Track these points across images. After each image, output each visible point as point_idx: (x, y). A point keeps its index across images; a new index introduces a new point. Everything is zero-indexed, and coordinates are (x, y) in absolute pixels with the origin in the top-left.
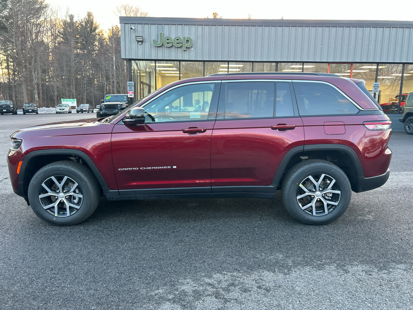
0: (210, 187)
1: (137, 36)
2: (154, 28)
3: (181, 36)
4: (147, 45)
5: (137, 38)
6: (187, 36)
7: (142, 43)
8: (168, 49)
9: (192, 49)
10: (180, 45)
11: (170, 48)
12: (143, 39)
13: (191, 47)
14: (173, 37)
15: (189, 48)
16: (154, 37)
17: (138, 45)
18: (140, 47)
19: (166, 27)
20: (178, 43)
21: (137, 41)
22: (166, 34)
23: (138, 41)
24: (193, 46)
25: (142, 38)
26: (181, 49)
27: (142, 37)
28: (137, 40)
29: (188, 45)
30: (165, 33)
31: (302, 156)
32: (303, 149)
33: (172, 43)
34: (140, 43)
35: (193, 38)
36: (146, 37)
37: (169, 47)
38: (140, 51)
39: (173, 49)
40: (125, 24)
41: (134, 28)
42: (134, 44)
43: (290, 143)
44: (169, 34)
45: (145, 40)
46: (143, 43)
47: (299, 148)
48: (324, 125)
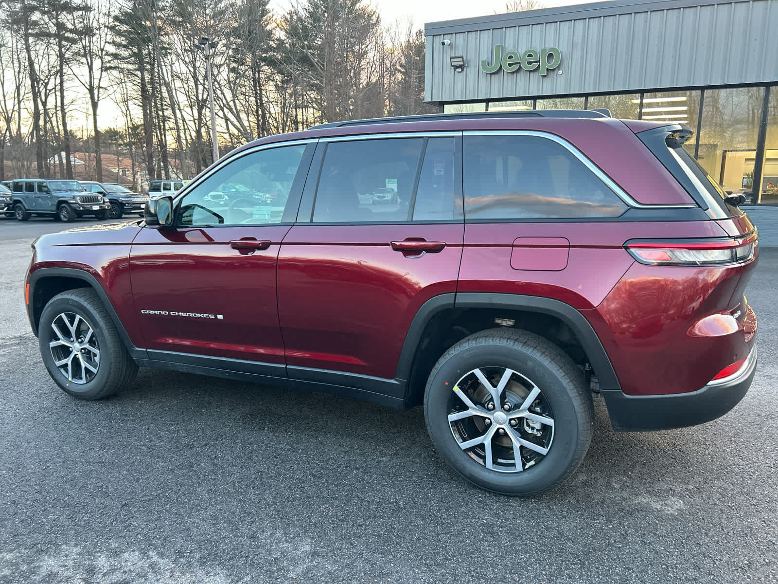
0: (284, 366)
1: (453, 56)
2: (486, 36)
3: (538, 48)
4: (471, 71)
5: (452, 60)
6: (550, 45)
7: (463, 70)
8: (510, 75)
9: (560, 72)
10: (534, 66)
11: (515, 74)
12: (463, 61)
13: (559, 67)
14: (522, 51)
15: (554, 70)
16: (484, 57)
17: (456, 73)
18: (460, 77)
19: (510, 33)
20: (529, 63)
21: (452, 66)
22: (509, 46)
23: (456, 67)
24: (562, 67)
25: (461, 59)
26: (536, 73)
27: (462, 57)
28: (453, 64)
29: (553, 64)
30: (507, 45)
31: (499, 317)
32: (453, 302)
33: (519, 63)
34: (460, 70)
35: (563, 48)
36: (471, 56)
37: (513, 73)
38: (459, 85)
39: (521, 76)
40: (433, 36)
41: (449, 42)
42: (449, 72)
43: (423, 284)
44: (514, 47)
45: (468, 64)
46: (465, 69)
47: (445, 299)
48: (513, 246)
